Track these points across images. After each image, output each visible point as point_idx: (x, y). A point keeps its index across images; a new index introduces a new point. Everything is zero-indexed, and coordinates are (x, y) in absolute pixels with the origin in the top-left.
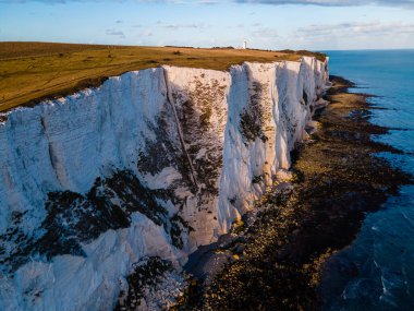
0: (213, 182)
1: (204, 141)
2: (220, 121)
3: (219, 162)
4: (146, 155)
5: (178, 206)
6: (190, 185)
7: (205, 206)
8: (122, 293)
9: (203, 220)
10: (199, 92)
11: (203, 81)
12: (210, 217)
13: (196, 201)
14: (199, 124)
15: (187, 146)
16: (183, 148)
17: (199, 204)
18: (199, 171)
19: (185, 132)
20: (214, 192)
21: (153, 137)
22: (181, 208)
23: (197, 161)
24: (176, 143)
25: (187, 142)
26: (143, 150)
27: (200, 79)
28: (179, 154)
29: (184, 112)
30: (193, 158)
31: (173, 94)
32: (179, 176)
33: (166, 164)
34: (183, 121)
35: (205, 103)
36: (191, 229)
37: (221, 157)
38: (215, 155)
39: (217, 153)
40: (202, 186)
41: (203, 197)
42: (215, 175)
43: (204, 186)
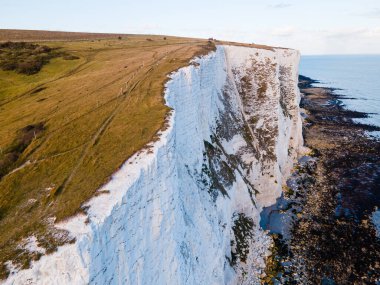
0: (272, 150)
1: (262, 112)
2: (275, 94)
3: (275, 131)
4: (221, 123)
5: (246, 170)
6: (254, 151)
7: (268, 171)
8: (232, 242)
9: (266, 183)
10: (255, 69)
11: (257, 59)
12: (272, 180)
13: (259, 166)
14: (257, 97)
15: (247, 117)
16: (244, 119)
17: (262, 169)
18: (260, 140)
19: (245, 104)
20: (274, 158)
21: (222, 107)
22: (248, 172)
23: (258, 130)
24: (238, 115)
25: (247, 113)
26: (218, 118)
27: (255, 57)
28: (241, 123)
29: (243, 86)
30: (253, 128)
31: (233, 71)
32: (245, 144)
33: (235, 132)
34: (242, 94)
35: (260, 79)
36: (257, 192)
37: (277, 127)
38: (272, 124)
39: (274, 123)
40: (263, 152)
41: (265, 163)
42: (273, 143)
43: (265, 153)
